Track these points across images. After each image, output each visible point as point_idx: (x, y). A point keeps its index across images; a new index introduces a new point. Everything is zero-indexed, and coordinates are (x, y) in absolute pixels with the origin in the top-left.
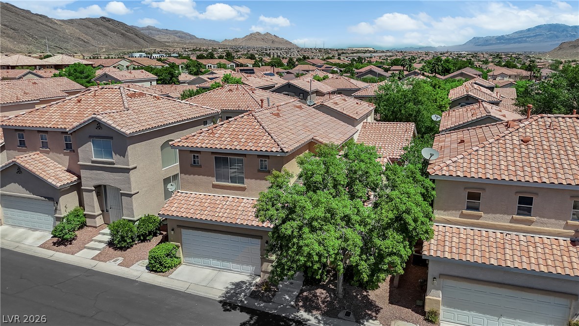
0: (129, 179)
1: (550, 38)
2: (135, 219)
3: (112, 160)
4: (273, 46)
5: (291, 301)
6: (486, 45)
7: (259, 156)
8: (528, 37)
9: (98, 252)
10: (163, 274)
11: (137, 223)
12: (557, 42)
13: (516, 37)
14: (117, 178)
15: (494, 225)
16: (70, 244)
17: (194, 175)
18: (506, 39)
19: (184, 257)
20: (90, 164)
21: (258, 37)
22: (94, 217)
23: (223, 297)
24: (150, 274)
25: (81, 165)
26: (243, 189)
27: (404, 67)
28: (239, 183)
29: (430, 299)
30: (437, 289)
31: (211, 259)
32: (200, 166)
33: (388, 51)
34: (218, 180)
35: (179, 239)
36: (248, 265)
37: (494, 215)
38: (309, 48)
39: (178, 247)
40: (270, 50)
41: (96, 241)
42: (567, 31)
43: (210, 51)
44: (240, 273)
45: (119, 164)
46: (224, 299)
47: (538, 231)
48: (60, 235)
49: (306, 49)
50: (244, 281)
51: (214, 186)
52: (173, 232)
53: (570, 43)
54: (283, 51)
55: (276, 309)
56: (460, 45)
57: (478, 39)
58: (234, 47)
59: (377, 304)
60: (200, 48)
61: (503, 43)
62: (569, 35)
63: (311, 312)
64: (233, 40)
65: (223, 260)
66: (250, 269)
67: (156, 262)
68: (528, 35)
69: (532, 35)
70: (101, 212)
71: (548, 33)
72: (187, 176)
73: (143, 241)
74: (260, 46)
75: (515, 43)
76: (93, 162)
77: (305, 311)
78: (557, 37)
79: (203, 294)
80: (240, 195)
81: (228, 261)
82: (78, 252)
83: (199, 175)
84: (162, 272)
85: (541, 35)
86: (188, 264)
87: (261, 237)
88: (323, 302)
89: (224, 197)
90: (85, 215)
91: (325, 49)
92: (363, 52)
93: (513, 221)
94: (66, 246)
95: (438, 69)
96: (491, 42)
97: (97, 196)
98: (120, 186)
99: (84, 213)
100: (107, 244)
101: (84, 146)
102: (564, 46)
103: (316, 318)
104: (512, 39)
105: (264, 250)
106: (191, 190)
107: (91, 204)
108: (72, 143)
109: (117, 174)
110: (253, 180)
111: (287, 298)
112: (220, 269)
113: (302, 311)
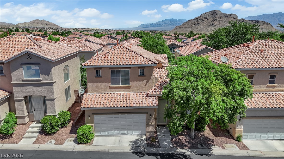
0: (53, 89)
1: (171, 24)
2: (56, 114)
3: (40, 78)
4: (47, 26)
5: (169, 145)
6: (147, 28)
7: (139, 67)
8: (163, 24)
9: (35, 139)
10: (88, 144)
11: (57, 117)
12: (173, 26)
13: (158, 24)
14: (43, 89)
15: (260, 90)
16: (12, 137)
17: (97, 82)
18: (154, 25)
19: (96, 132)
21: (38, 22)
22: (23, 117)
23: (132, 150)
24: (79, 145)
25: (13, 84)
26: (129, 87)
27: (124, 35)
28: (126, 84)
29: (238, 130)
30: (240, 125)
31: (113, 131)
32: (102, 77)
33: (106, 29)
34: (113, 84)
35: (92, 122)
36: (136, 130)
37: (259, 86)
38: (67, 28)
39: (92, 126)
40: (46, 28)
41: (29, 132)
42: (176, 22)
43: (11, 29)
44: (133, 135)
45: (45, 80)
46: (133, 151)
47: (277, 90)
48: (6, 131)
49: (66, 28)
50: (137, 140)
51: (110, 88)
52: (89, 118)
53: (179, 26)
54: (53, 29)
55: (165, 150)
56: (136, 27)
57: (143, 25)
58: (25, 27)
59: (210, 138)
60: (4, 28)
61: (153, 27)
62: (177, 23)
63: (184, 148)
64: (24, 23)
65: (121, 130)
66: (139, 132)
67: (83, 137)
68: (162, 23)
69: (164, 23)
70: (28, 114)
71: (170, 23)
72: (92, 84)
73: (62, 127)
74: (40, 26)
75: (158, 26)
76: (23, 81)
77: (180, 148)
78: (173, 24)
79: (120, 150)
80: (127, 91)
81: (124, 130)
82: (20, 141)
83: (100, 82)
84: (87, 143)
85: (167, 23)
86: (98, 136)
87: (147, 113)
88: (186, 142)
89: (117, 93)
90: (16, 117)
91: (75, 28)
92: (95, 30)
93: (267, 87)
94: (9, 139)
95: (140, 36)
96: (149, 26)
97: (25, 104)
98: (46, 94)
99: (16, 115)
100: (38, 133)
101: (17, 71)
102: (177, 28)
103: (188, 151)
104: (156, 25)
105: (149, 119)
106: (95, 92)
107: (21, 109)
108: (3, 70)
109: (43, 87)
110: (135, 82)
111: (166, 144)
112: (120, 135)
113: (179, 149)
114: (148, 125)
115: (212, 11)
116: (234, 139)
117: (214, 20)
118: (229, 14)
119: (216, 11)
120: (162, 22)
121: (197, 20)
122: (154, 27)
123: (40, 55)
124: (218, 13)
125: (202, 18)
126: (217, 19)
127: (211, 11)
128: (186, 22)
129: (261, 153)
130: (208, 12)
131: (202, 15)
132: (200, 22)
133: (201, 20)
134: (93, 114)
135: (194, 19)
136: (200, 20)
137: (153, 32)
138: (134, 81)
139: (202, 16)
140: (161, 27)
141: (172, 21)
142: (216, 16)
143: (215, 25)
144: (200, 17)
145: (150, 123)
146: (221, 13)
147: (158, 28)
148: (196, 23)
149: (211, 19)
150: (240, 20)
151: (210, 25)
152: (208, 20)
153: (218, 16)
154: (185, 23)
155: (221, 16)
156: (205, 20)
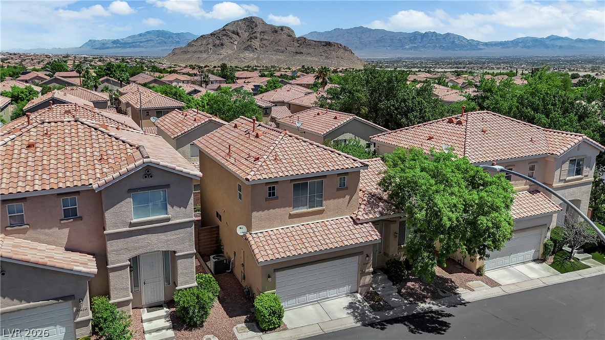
0: (192, 234)
1: (160, 43)
2: (196, 283)
3: (166, 216)
5: (403, 301)
7: (339, 175)
8: (141, 42)
10: (281, 328)
13: (130, 41)
14: (172, 237)
18: (122, 43)
20: (128, 229)
23: (357, 322)
25: (108, 234)
26: (321, 212)
27: (80, 74)
28: (317, 207)
31: (307, 295)
32: (277, 198)
34: (295, 209)
36: (344, 286)
42: (172, 37)
44: (337, 297)
45: (177, 218)
46: (361, 322)
50: (352, 302)
51: (291, 216)
52: (270, 279)
55: (405, 311)
56: (76, 48)
57: (94, 42)
59: (445, 277)
62: (174, 41)
63: (426, 301)
66: (346, 289)
68: (140, 40)
71: (157, 39)
72: (261, 212)
75: (130, 47)
76: (131, 225)
78: (166, 43)
79: (340, 327)
80: (318, 219)
81: (325, 289)
83: (274, 208)
84: (279, 326)
85: (151, 40)
88: (422, 290)
89: (303, 225)
96: (108, 45)
98: (177, 247)
99: (111, 302)
100: (171, 328)
101: (118, 205)
102: (176, 51)
103: (433, 304)
104: (127, 44)
105: (364, 264)
106: (264, 228)
107: (123, 286)
108: (77, 206)
109: (173, 232)
110: (332, 201)
111: (396, 300)
112: (317, 301)
113: (420, 304)
114: (363, 273)
115: (247, 18)
116: (473, 273)
117: (251, 38)
118: (278, 27)
119: (254, 20)
120: (141, 37)
121: (219, 37)
122: (120, 47)
123: (174, 169)
124: (258, 23)
125: (228, 32)
126: (258, 35)
127: (244, 19)
128: (196, 40)
129: (516, 287)
130: (238, 21)
131: (227, 25)
132: (225, 40)
133: (227, 36)
134: (276, 270)
135: (211, 34)
136: (224, 37)
137: (123, 59)
138: (330, 199)
139: (227, 28)
140: (138, 50)
141: (162, 36)
142: (255, 30)
143: (256, 49)
144: (224, 30)
145: (367, 270)
146: (264, 23)
147: (132, 50)
148: (218, 42)
149: (246, 35)
150: (299, 39)
151: (246, 49)
152: (240, 36)
153: (259, 29)
154: (194, 41)
155: (264, 30)
156: (234, 36)
